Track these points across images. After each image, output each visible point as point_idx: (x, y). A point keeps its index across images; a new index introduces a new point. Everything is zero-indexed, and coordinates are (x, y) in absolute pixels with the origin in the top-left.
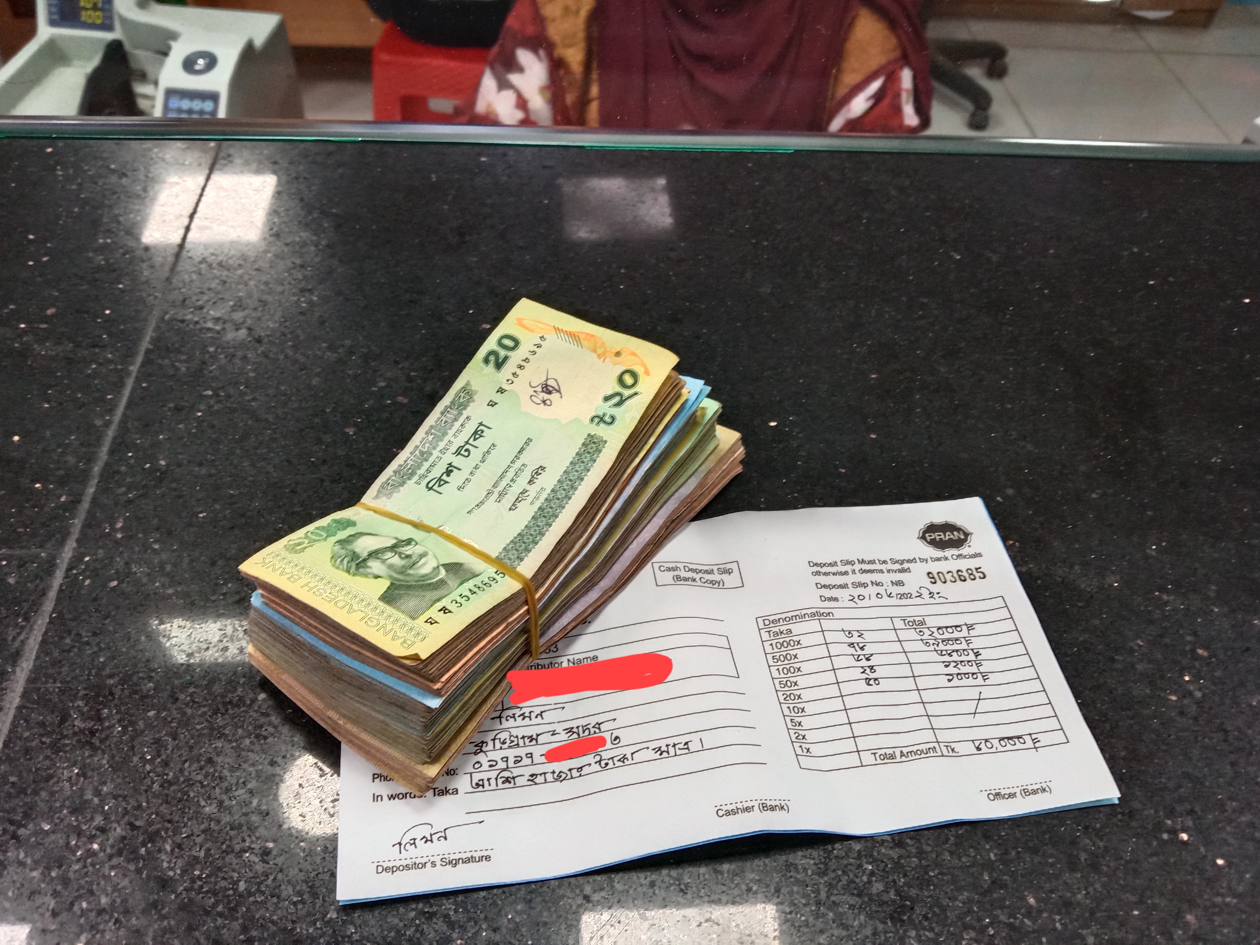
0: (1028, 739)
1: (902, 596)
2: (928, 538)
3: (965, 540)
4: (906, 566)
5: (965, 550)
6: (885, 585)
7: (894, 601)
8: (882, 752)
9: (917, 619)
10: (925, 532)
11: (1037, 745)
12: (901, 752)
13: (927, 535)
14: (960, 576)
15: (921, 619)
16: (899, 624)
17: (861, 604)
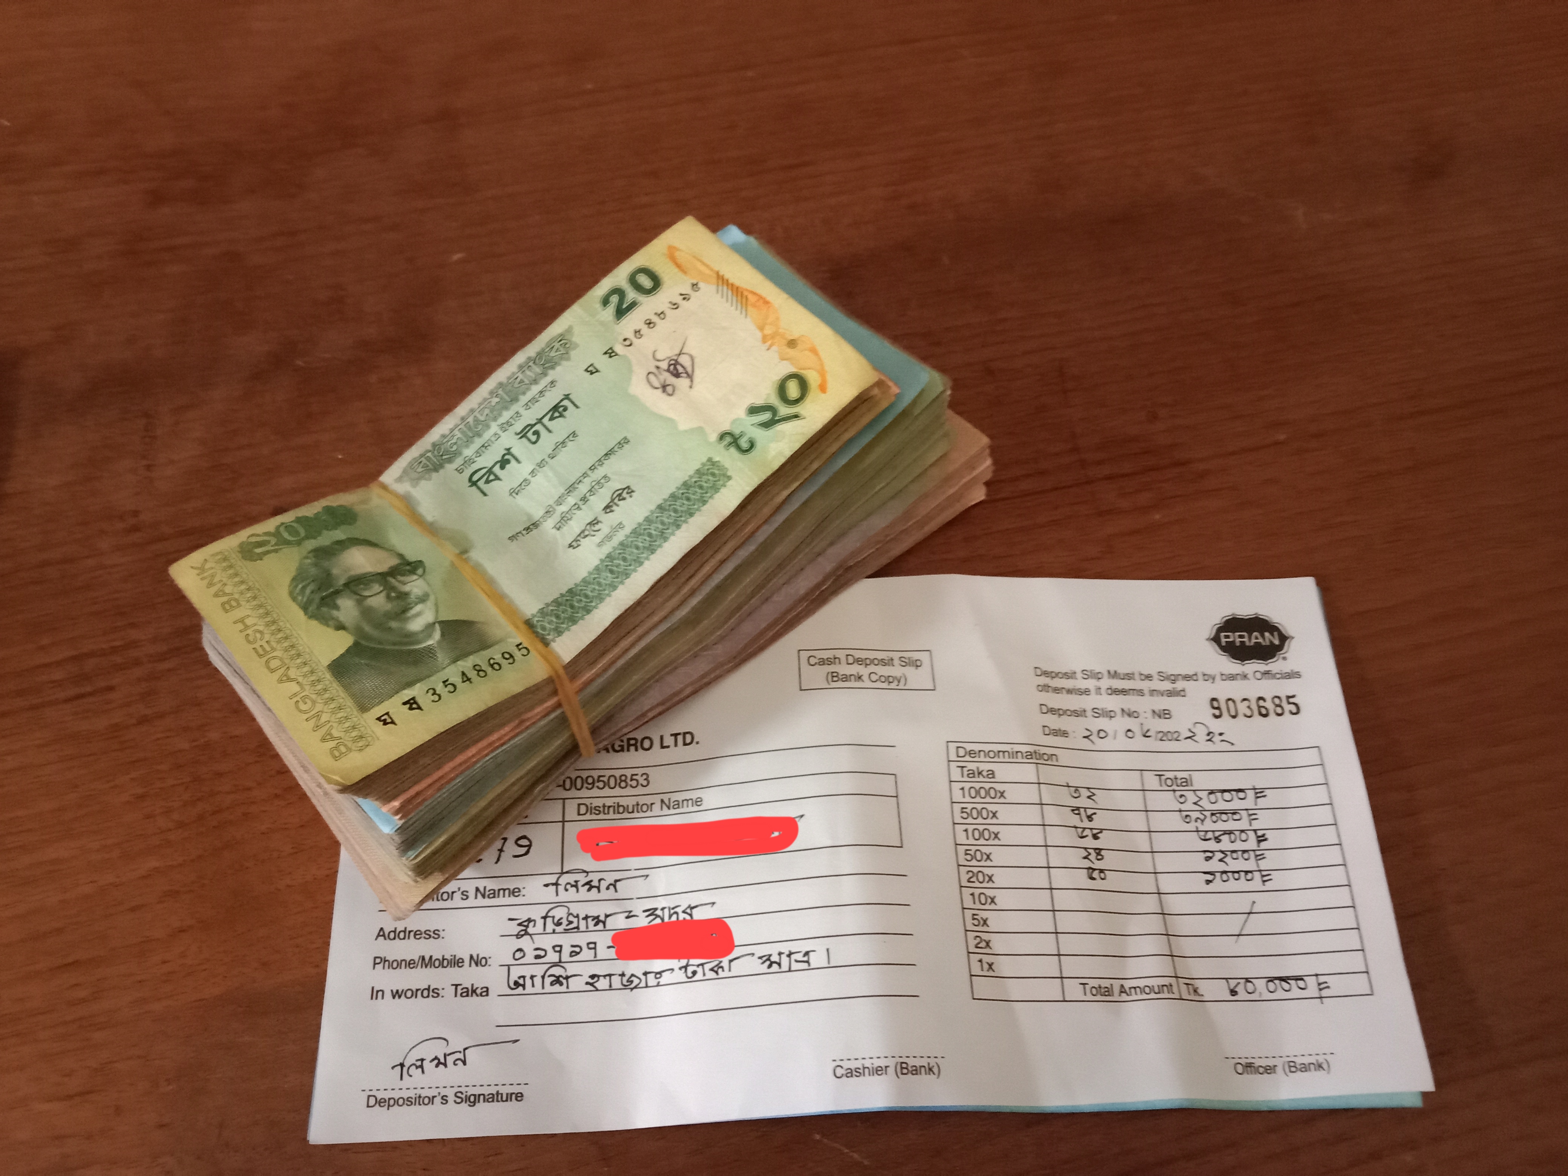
0: (1311, 982)
1: (1164, 736)
2: (1223, 640)
3: (1280, 648)
4: (1180, 685)
5: (1276, 665)
6: (1142, 715)
7: (1152, 744)
8: (1095, 983)
9: (1180, 775)
10: (1220, 630)
11: (1325, 993)
12: (1122, 986)
13: (1223, 634)
14: (1259, 707)
15: (1185, 775)
16: (1152, 782)
17: (1100, 744)
